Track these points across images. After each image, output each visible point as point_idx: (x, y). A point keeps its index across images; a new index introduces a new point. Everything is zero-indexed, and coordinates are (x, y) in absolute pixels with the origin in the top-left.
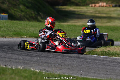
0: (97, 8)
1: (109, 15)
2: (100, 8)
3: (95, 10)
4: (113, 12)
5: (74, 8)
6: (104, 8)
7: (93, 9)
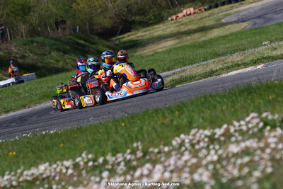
0: (180, 20)
1: (201, 25)
2: (186, 17)
3: (179, 24)
4: (207, 19)
5: (145, 31)
6: (192, 17)
7: (175, 23)
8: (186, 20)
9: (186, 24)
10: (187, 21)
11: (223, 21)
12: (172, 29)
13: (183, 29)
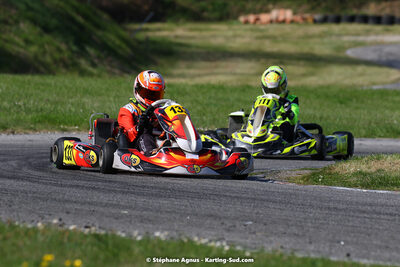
0: (262, 27)
1: (306, 49)
2: (275, 26)
3: (259, 34)
4: (317, 40)
5: (191, 30)
6: (287, 28)
7: (252, 30)
8: (273, 30)
9: (273, 38)
10: (277, 33)
11: (350, 53)
12: (246, 40)
13: (269, 47)
